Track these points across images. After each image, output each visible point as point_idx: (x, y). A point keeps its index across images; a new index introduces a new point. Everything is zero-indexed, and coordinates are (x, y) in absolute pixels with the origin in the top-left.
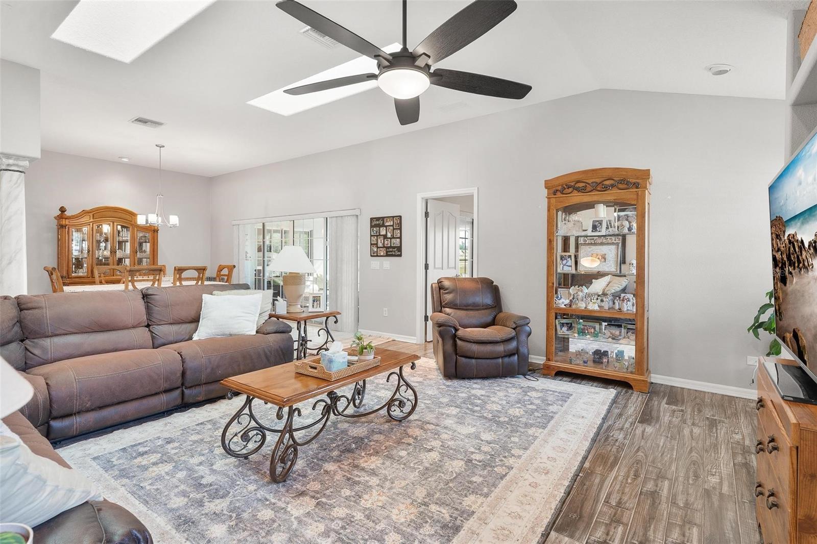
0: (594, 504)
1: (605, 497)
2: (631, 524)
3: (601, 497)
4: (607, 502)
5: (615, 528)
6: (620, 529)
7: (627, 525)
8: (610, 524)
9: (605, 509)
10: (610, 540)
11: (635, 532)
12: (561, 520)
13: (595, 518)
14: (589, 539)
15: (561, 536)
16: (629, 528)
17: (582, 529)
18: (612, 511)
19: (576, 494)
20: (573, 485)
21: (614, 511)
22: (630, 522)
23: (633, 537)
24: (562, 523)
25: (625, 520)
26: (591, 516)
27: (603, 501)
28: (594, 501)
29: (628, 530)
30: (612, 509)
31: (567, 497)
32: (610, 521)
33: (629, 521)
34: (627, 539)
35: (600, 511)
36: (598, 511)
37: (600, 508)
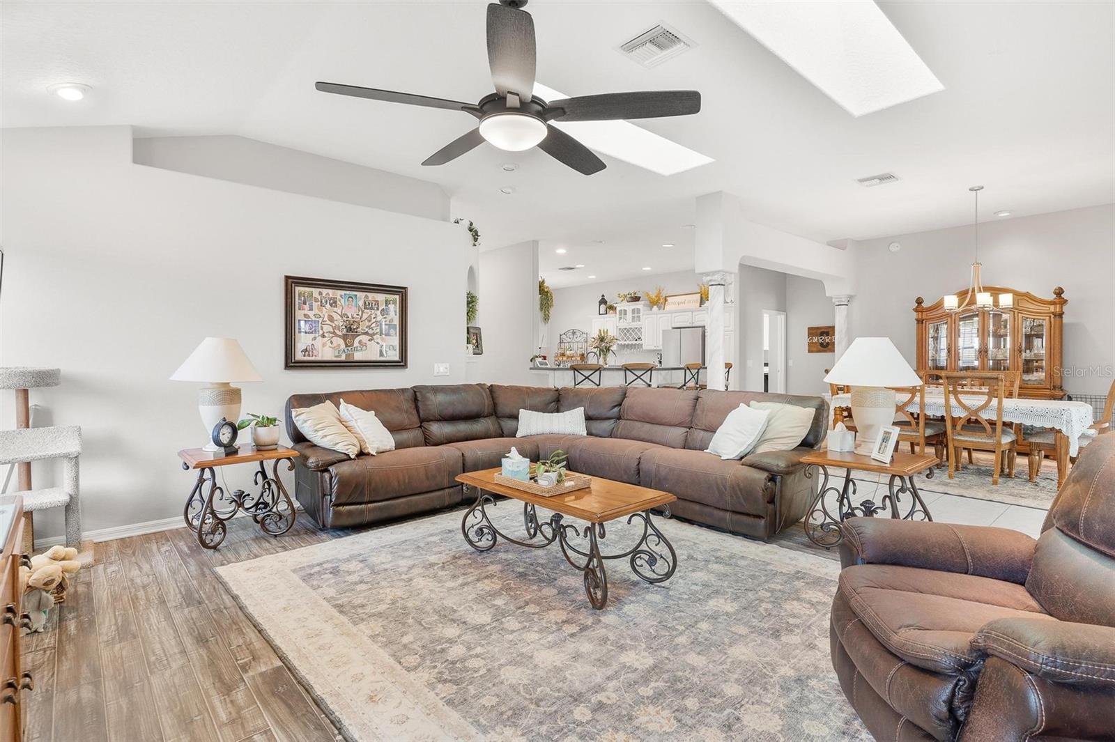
0: (277, 717)
1: (276, 736)
2: (216, 733)
3: (279, 732)
4: (266, 732)
5: (230, 713)
6: (223, 717)
7: (220, 727)
8: (238, 712)
9: (260, 722)
10: (225, 699)
11: (206, 727)
12: (287, 676)
13: (259, 705)
14: (246, 684)
15: (271, 667)
16: (215, 725)
17: (260, 686)
18: (250, 726)
19: (309, 709)
20: (327, 716)
21: (248, 730)
22: (219, 733)
23: (203, 720)
24: (283, 675)
25: (227, 730)
26: (265, 703)
27: (272, 729)
28: (282, 721)
29: (215, 723)
30: (252, 729)
31: (312, 698)
32: (242, 715)
33: (221, 733)
34: (209, 714)
35: (263, 716)
36: (264, 714)
37: (266, 719)
